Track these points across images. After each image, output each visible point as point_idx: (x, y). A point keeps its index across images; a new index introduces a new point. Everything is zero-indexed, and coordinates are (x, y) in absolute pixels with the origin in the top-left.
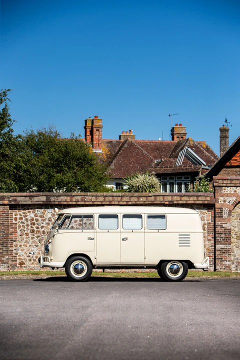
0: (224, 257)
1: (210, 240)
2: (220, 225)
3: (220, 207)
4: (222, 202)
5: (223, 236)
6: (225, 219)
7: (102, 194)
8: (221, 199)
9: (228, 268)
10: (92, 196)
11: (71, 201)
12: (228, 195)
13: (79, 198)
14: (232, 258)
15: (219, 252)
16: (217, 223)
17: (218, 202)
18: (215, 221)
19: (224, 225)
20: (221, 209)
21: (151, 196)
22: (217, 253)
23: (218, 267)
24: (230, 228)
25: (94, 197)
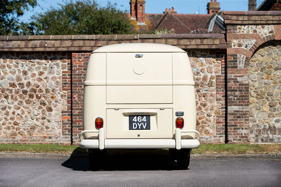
0: (239, 123)
1: (220, 100)
2: (233, 79)
3: (233, 53)
4: (236, 47)
5: (237, 93)
6: (241, 70)
7: (69, 37)
8: (235, 41)
9: (244, 139)
10: (56, 40)
11: (26, 47)
12: (244, 37)
13: (38, 43)
14: (251, 124)
15: (232, 116)
16: (229, 75)
17: (231, 46)
18: (226, 73)
19: (239, 79)
20: (235, 56)
21: (137, 39)
22: (229, 117)
23: (230, 138)
24: (247, 82)
25: (58, 42)
